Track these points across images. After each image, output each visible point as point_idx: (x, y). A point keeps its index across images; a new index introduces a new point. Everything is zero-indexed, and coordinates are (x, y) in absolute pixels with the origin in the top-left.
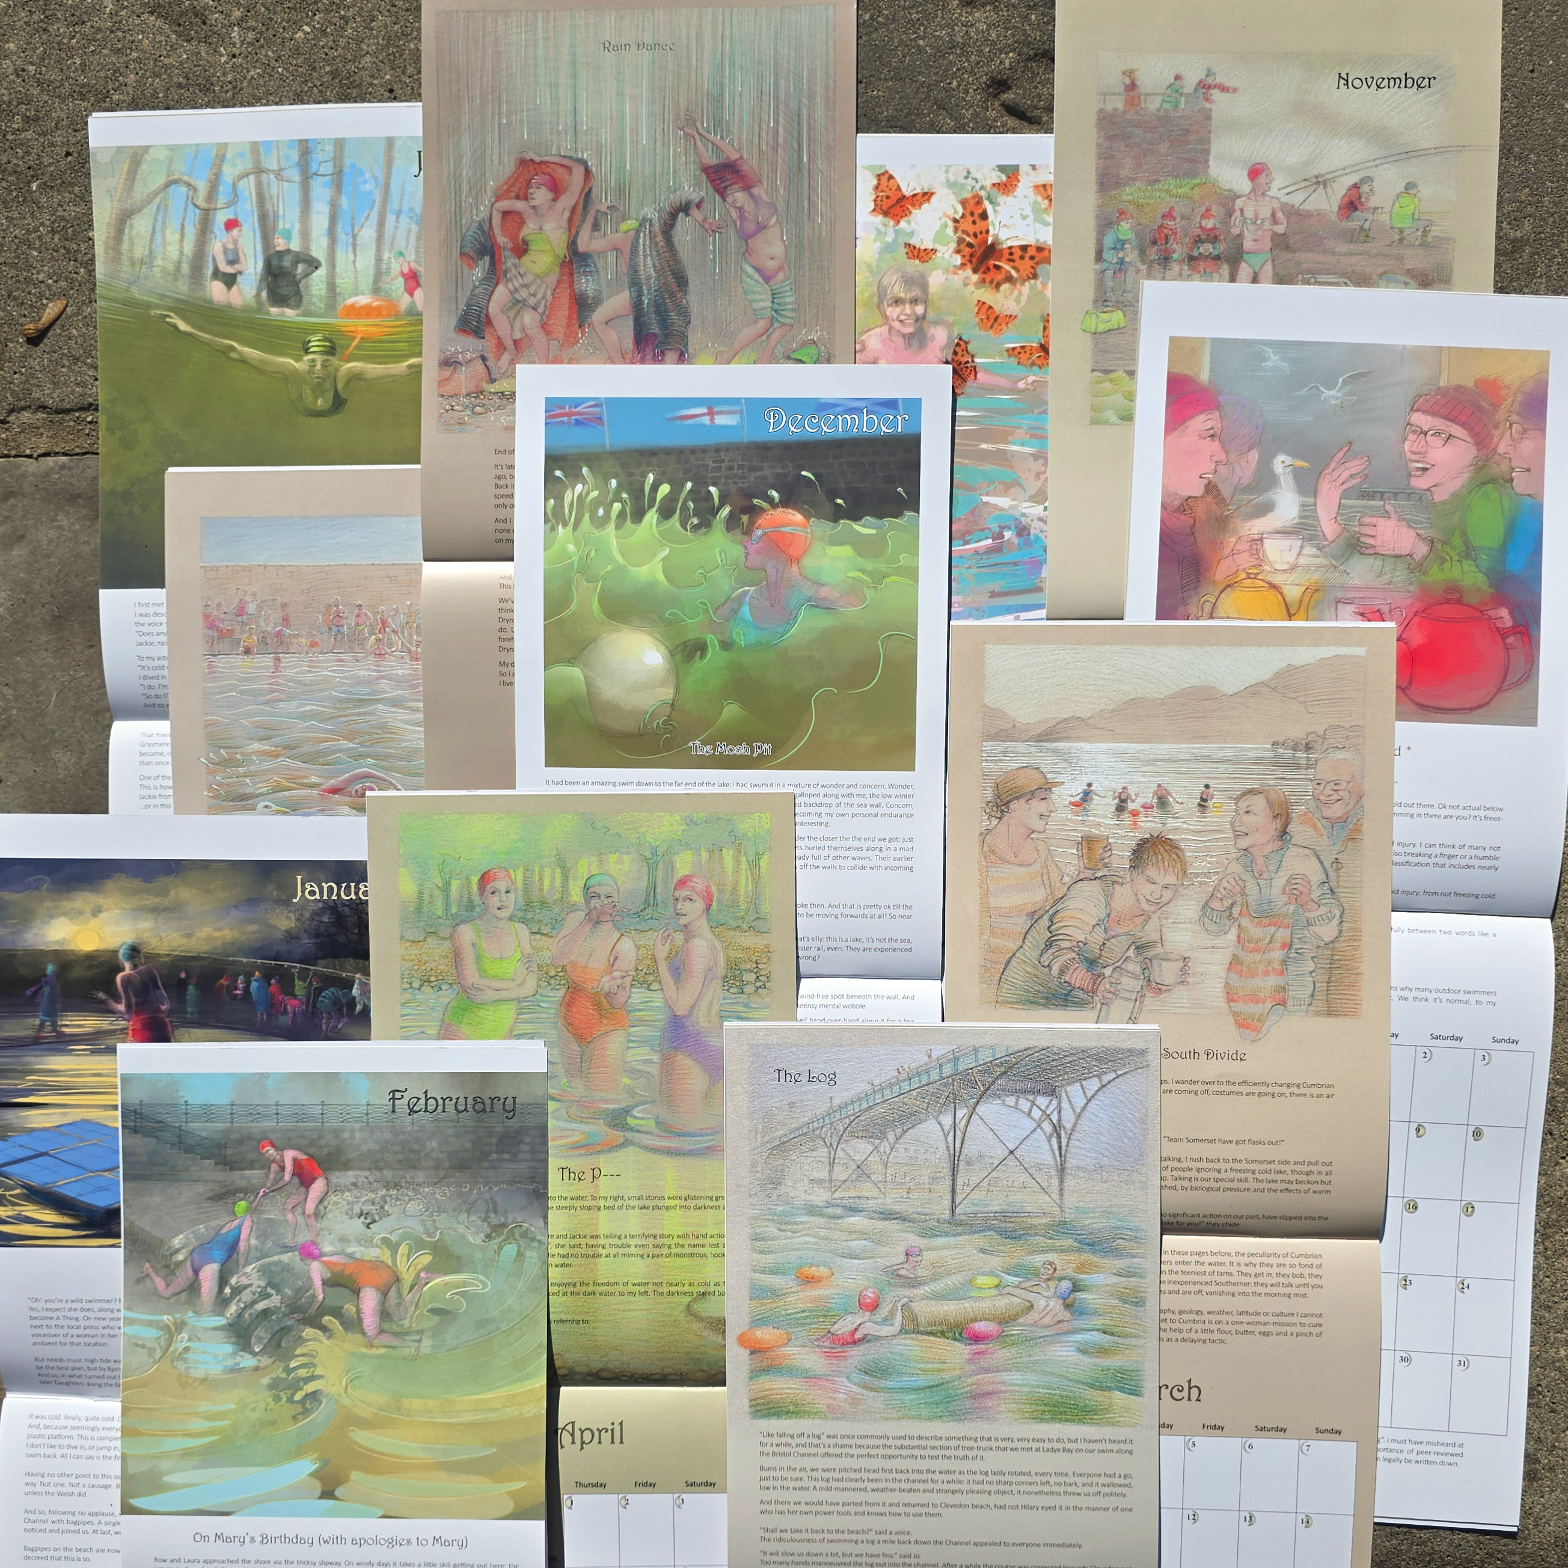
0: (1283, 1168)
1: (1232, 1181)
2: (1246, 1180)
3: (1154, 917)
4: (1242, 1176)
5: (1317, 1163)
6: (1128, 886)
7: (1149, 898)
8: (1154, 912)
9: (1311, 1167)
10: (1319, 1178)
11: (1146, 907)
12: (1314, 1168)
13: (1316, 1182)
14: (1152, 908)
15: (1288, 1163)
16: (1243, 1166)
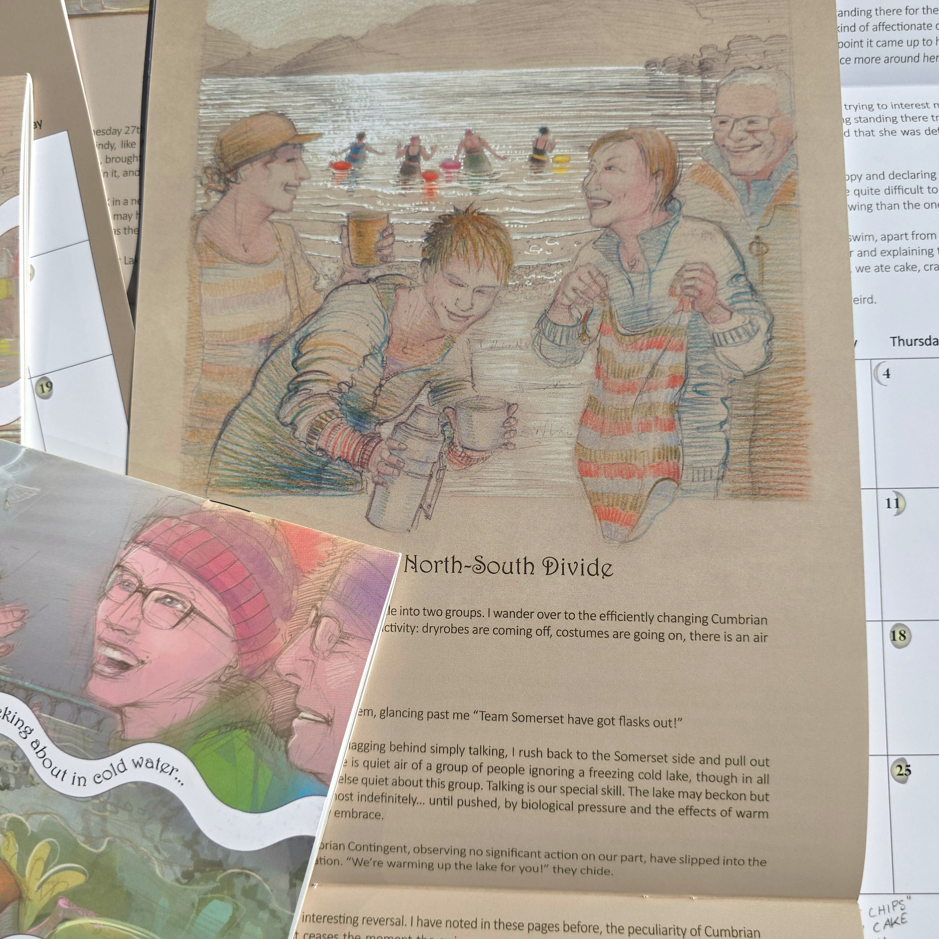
0: (682, 769)
1: (593, 791)
2: (618, 791)
3: (462, 340)
4: (612, 783)
5: (742, 761)
6: (419, 292)
7: (453, 309)
8: (460, 332)
9: (731, 769)
10: (745, 788)
11: (447, 323)
12: (739, 771)
13: (741, 796)
14: (458, 326)
15: (690, 760)
16: (611, 765)
